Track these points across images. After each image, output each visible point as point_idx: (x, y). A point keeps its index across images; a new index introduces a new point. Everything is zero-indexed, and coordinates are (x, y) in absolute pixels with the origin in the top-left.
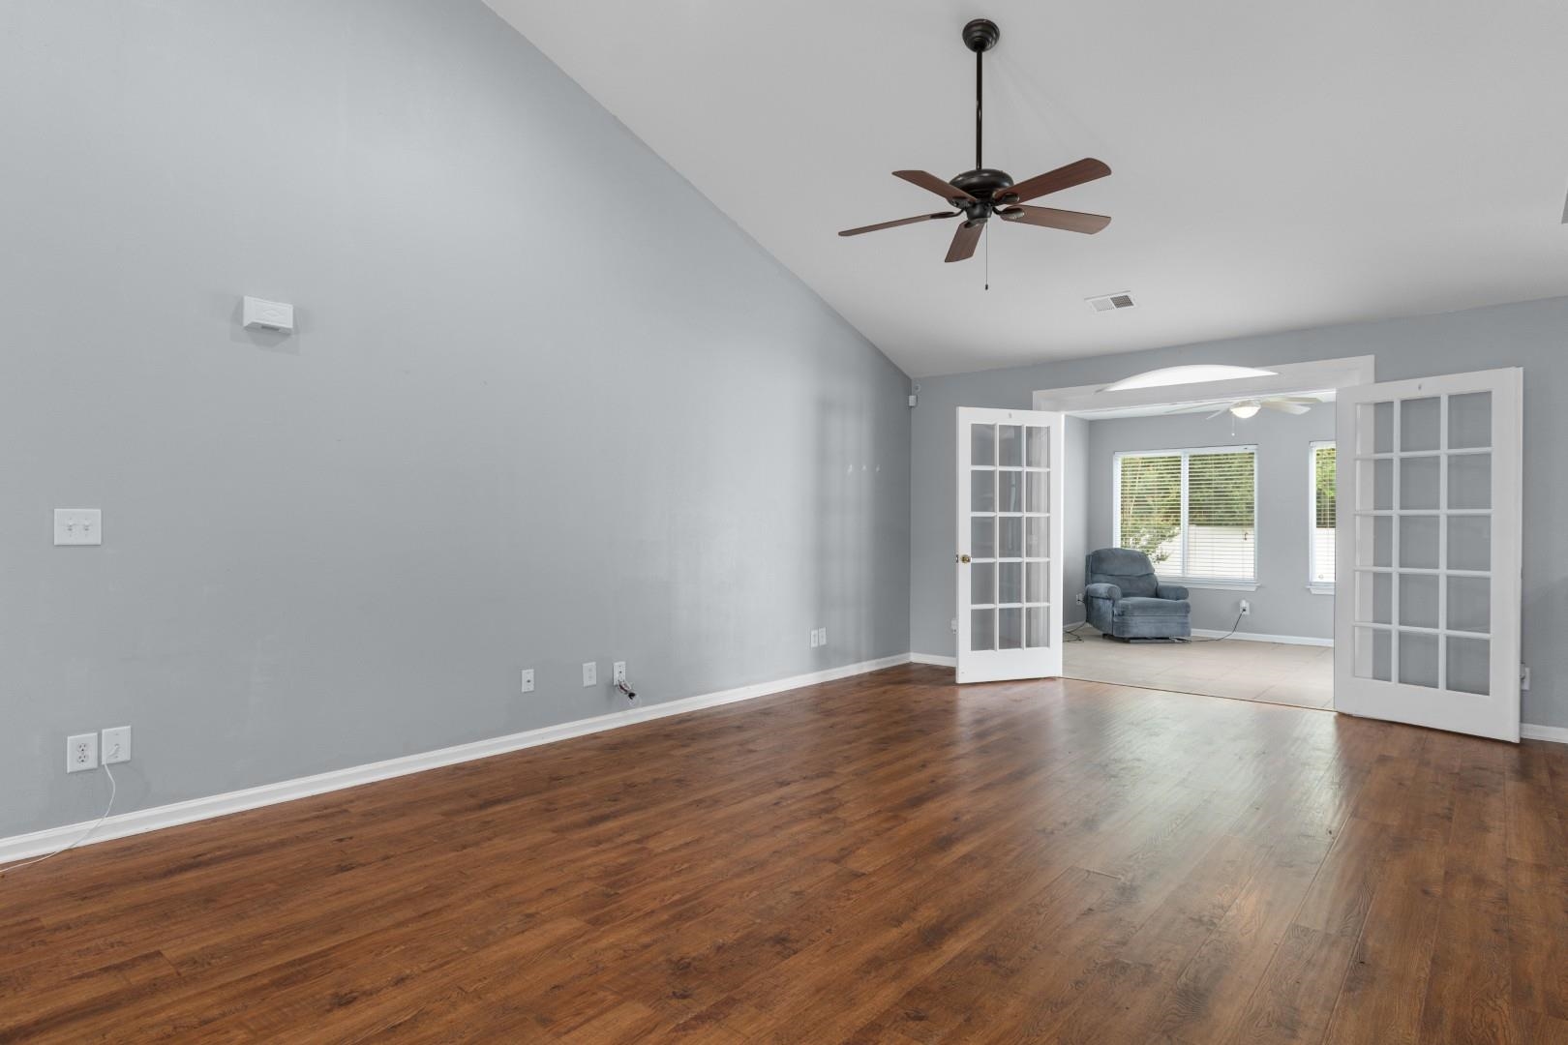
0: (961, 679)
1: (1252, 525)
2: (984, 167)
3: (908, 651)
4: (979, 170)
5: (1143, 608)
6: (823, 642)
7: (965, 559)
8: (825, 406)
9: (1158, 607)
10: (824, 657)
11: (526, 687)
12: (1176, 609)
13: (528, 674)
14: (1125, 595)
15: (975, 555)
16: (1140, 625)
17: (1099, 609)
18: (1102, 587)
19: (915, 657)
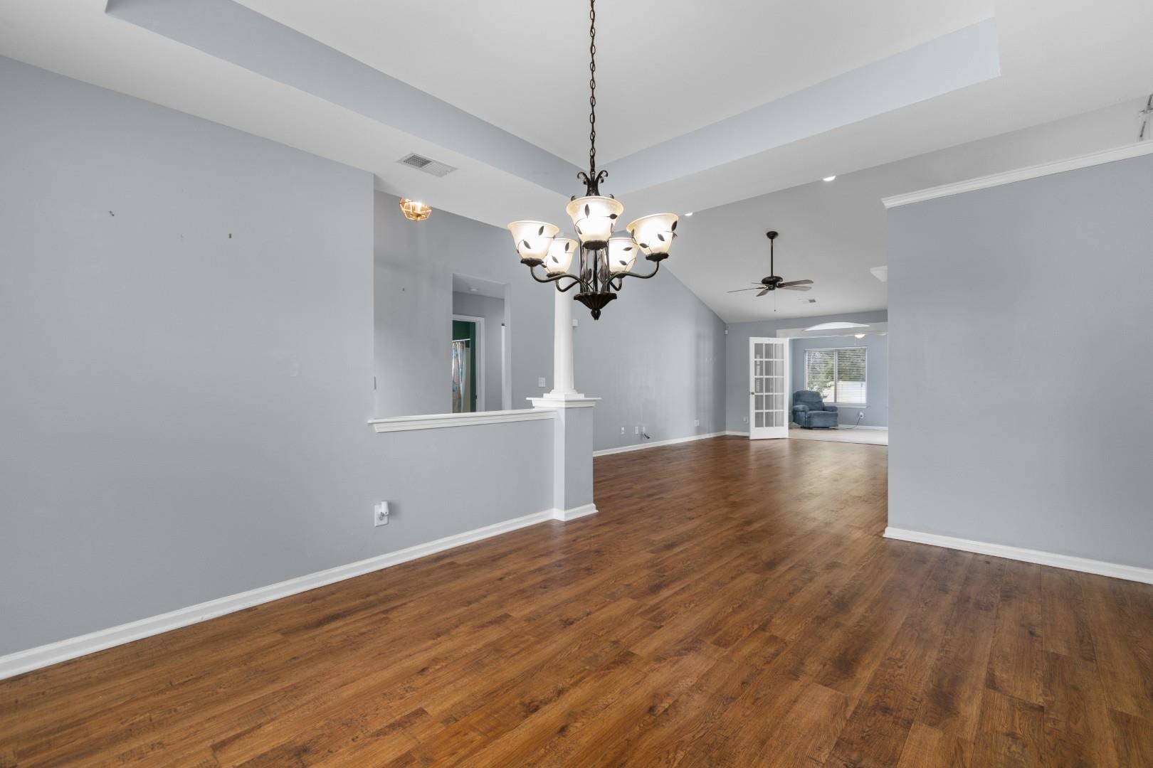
0: (751, 438)
1: (864, 380)
2: (774, 275)
3: (725, 430)
4: (772, 276)
5: (818, 415)
6: (698, 424)
7: (753, 393)
8: (699, 337)
9: (824, 414)
10: (699, 430)
11: (623, 433)
12: (832, 415)
13: (623, 429)
14: (810, 410)
15: (756, 392)
16: (817, 422)
17: (799, 416)
18: (800, 407)
19: (728, 433)
